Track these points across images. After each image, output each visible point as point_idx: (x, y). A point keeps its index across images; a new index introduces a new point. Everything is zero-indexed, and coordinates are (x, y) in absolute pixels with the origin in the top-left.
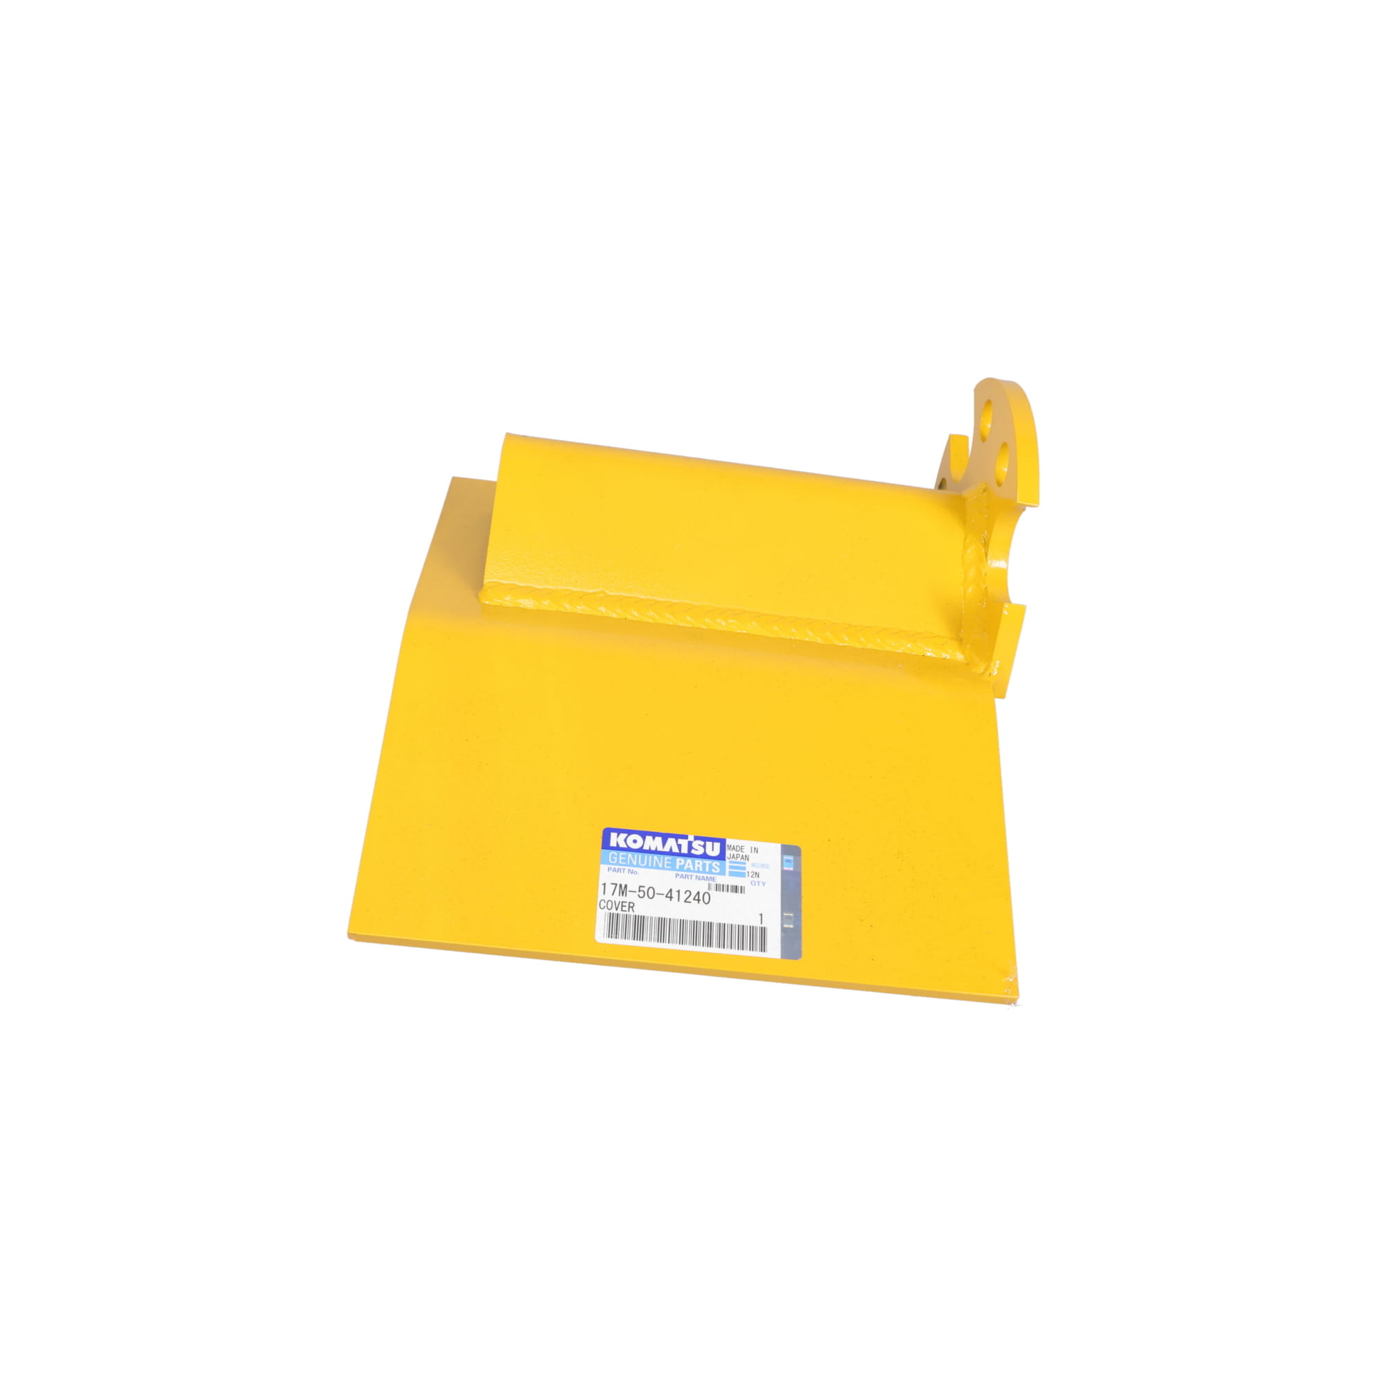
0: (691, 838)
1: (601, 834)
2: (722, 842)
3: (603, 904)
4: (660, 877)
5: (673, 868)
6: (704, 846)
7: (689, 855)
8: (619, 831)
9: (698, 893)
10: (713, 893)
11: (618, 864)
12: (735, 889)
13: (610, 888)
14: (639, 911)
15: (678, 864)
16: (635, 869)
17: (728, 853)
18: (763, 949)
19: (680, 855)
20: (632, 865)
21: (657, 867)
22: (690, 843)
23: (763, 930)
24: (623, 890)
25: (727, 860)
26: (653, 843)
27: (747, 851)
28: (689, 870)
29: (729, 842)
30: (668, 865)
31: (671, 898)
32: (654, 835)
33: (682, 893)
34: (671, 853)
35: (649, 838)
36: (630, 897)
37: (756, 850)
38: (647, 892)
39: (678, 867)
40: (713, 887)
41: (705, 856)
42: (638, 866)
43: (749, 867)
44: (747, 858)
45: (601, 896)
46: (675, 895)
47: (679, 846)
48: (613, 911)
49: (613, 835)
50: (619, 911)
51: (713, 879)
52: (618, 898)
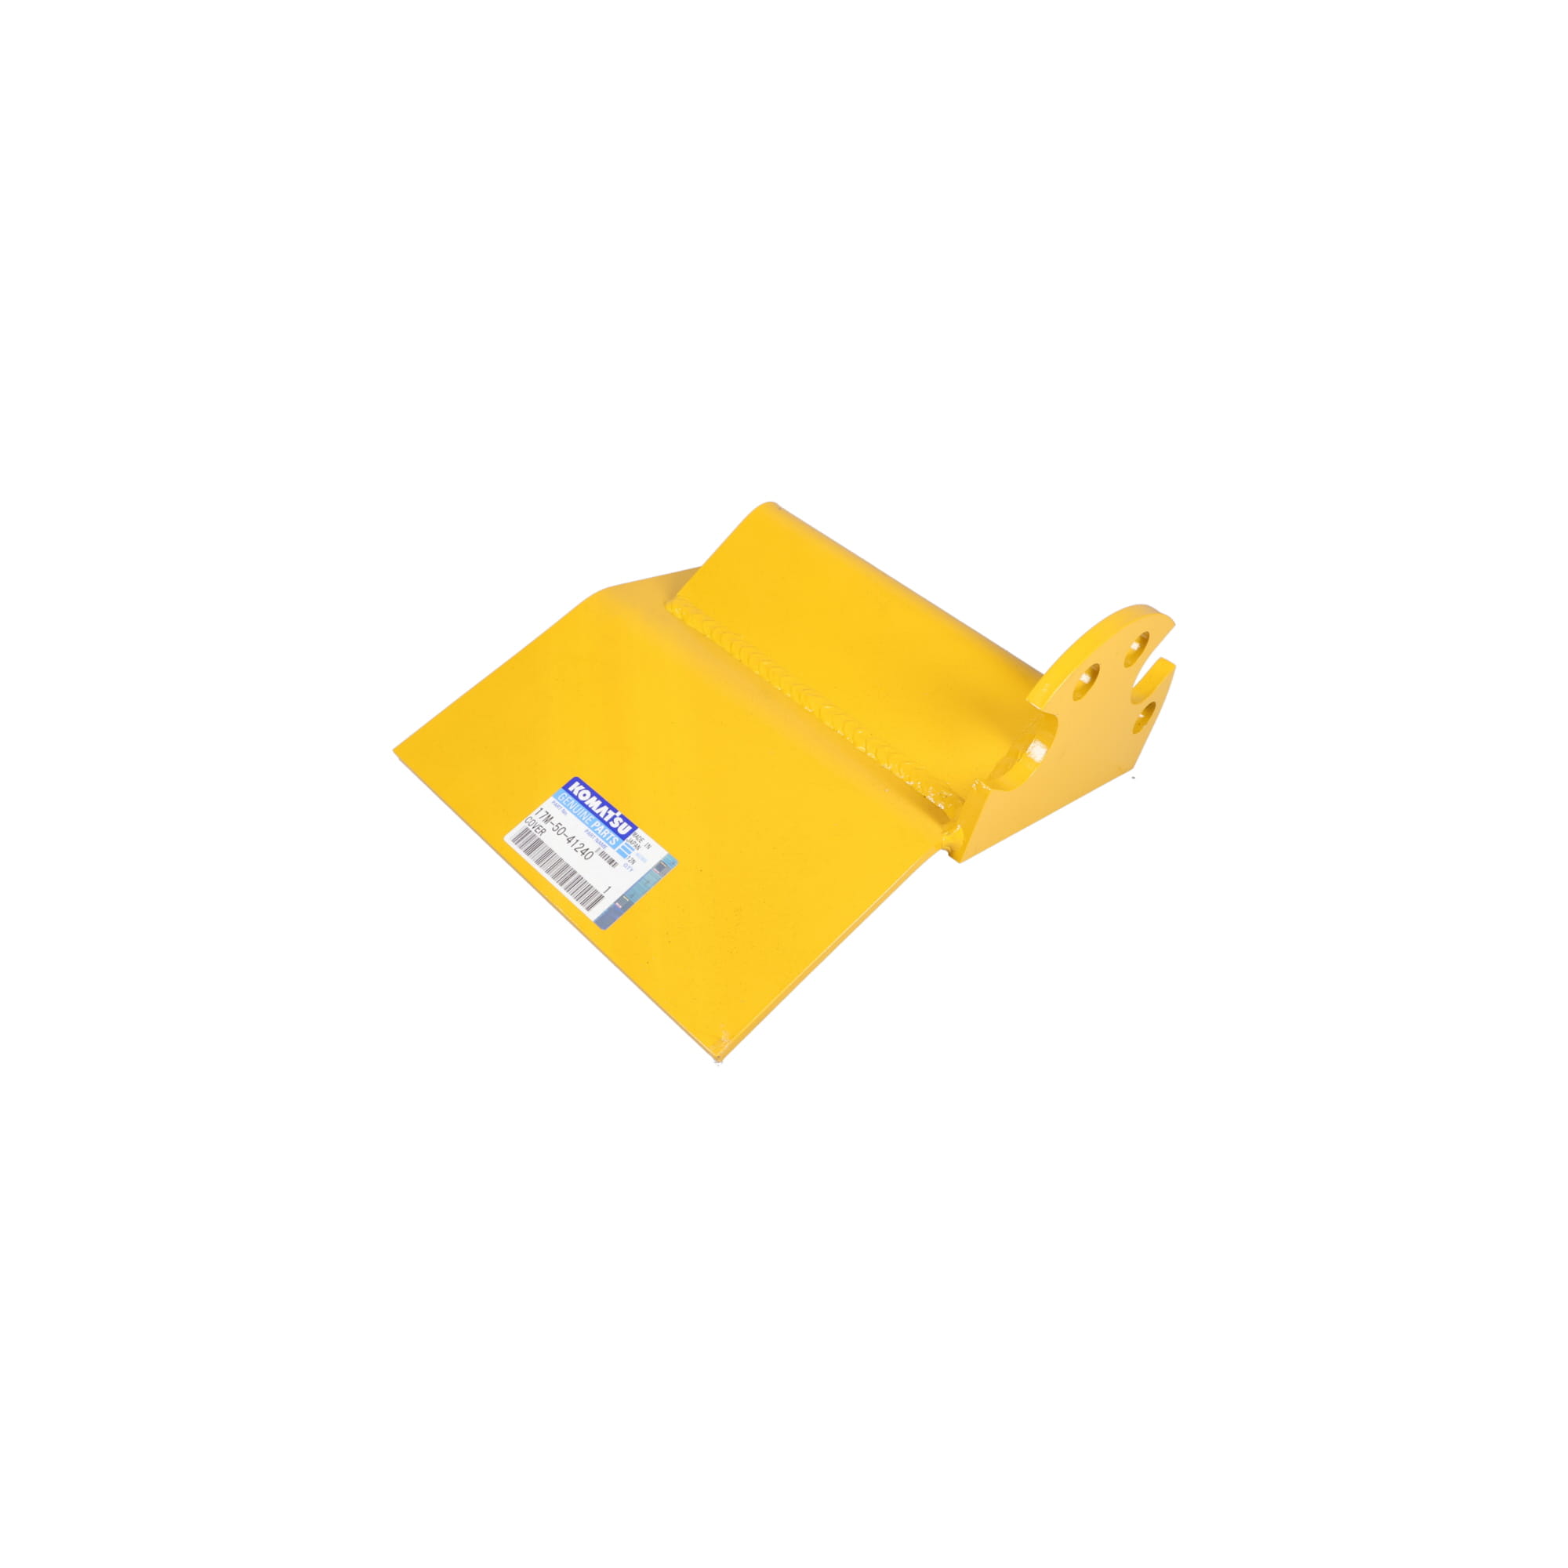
0: (618, 814)
1: (571, 778)
2: (634, 828)
3: (529, 820)
4: (575, 824)
5: (589, 826)
6: (621, 824)
7: (607, 824)
8: (582, 783)
9: (587, 849)
10: (596, 855)
11: (561, 802)
12: (612, 862)
13: (543, 813)
14: (543, 837)
15: (595, 824)
16: (568, 812)
17: (631, 837)
18: (588, 909)
19: (602, 820)
20: (568, 808)
21: (581, 819)
22: (615, 816)
23: (601, 897)
24: (548, 818)
25: (625, 841)
26: (594, 803)
27: (642, 844)
28: (597, 832)
29: (638, 831)
30: (588, 821)
31: (570, 841)
32: (599, 798)
33: (579, 842)
34: (597, 816)
35: (595, 798)
36: (548, 826)
37: (649, 847)
38: (559, 829)
39: (592, 826)
40: (600, 852)
41: (615, 830)
42: (571, 811)
43: (633, 855)
44: (638, 847)
45: (533, 815)
46: (574, 841)
47: (607, 814)
48: (530, 828)
49: (577, 783)
50: (533, 830)
51: (605, 847)
52: (540, 822)
